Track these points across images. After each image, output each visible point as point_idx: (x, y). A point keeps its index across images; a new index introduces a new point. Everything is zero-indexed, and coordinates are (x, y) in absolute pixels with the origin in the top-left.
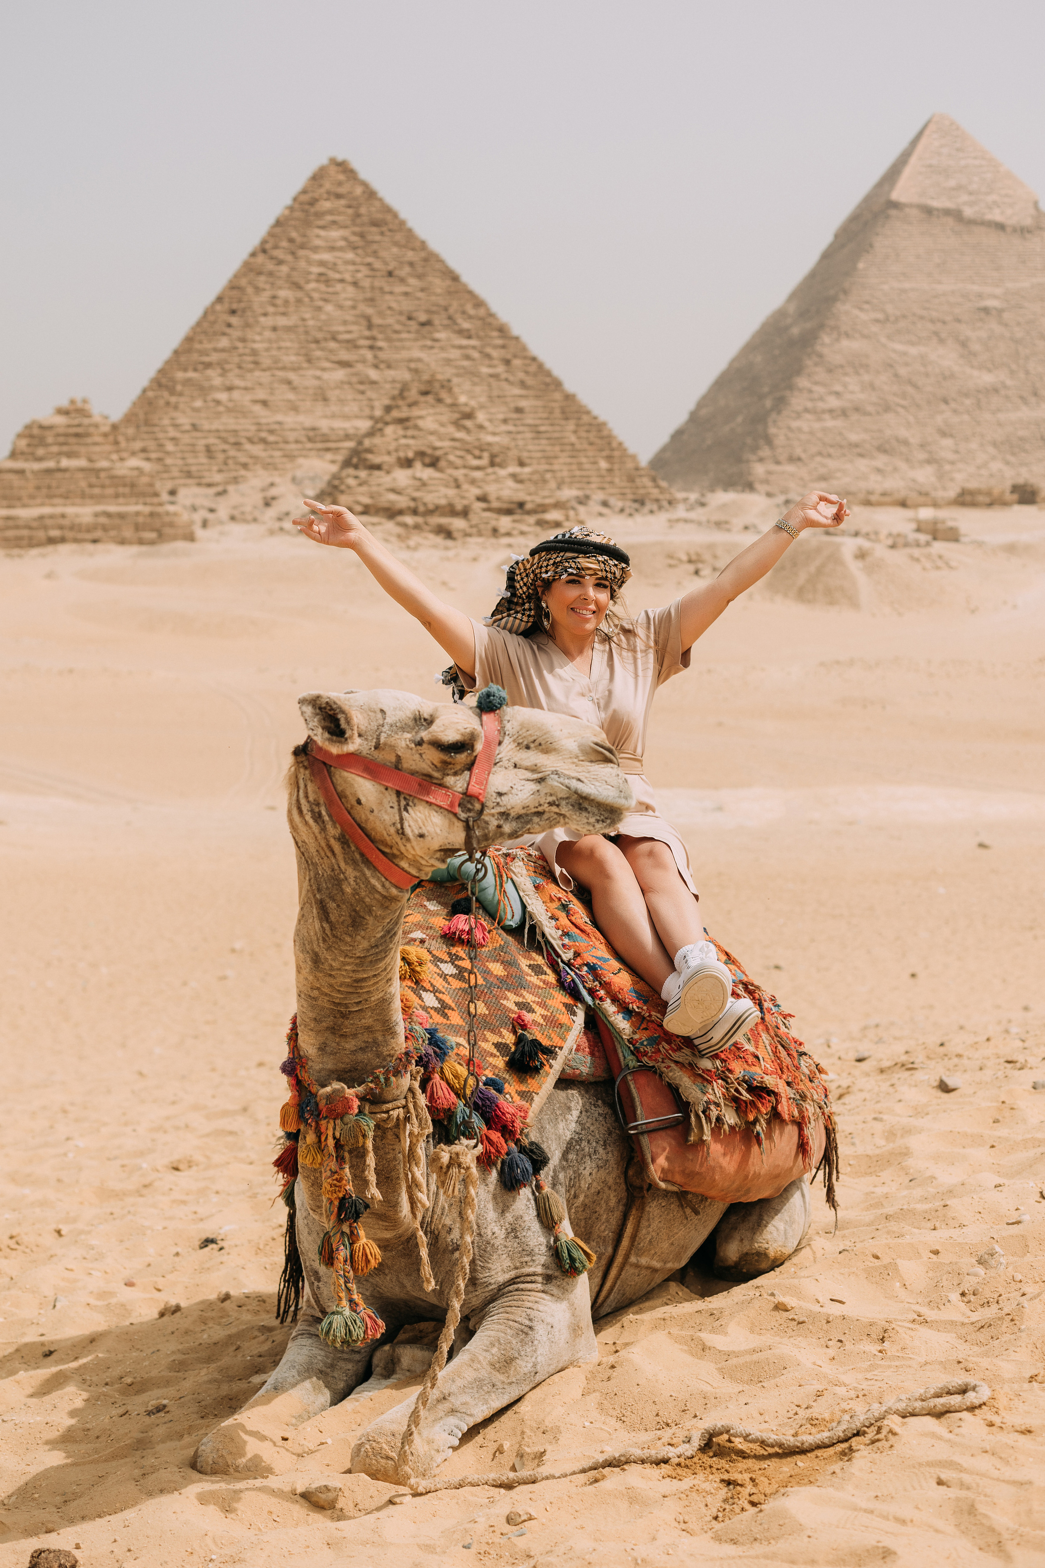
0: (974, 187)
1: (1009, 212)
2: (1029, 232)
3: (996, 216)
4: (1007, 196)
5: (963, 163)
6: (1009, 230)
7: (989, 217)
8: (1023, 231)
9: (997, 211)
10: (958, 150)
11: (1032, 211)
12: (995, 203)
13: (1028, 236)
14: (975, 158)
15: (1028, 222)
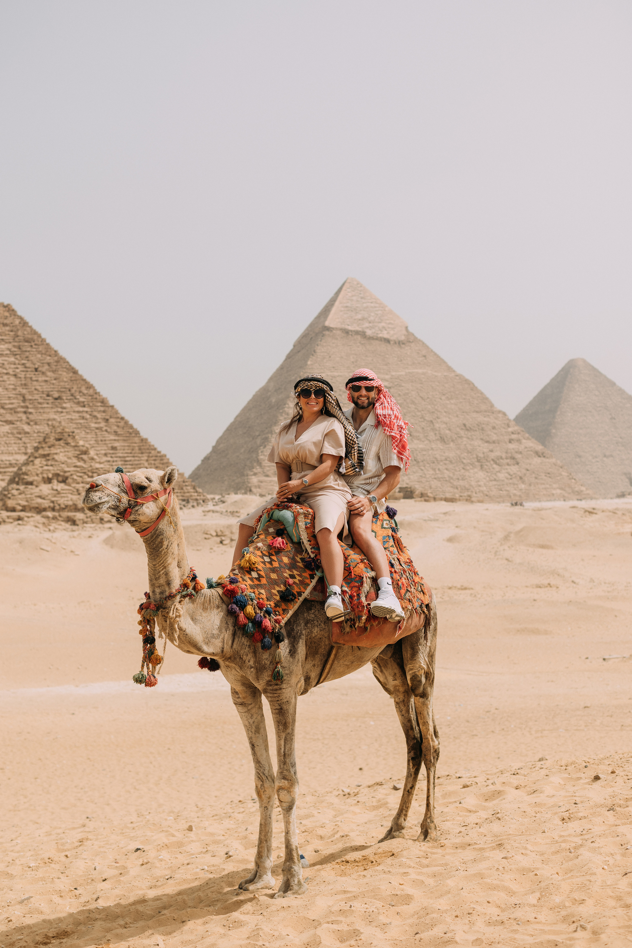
0: (372, 318)
1: (392, 332)
2: (403, 344)
3: (385, 335)
4: (390, 323)
5: (365, 305)
6: (392, 343)
7: (381, 335)
8: (400, 343)
9: (385, 332)
10: (362, 298)
11: (404, 332)
12: (384, 327)
13: (403, 346)
14: (372, 303)
15: (403, 338)
